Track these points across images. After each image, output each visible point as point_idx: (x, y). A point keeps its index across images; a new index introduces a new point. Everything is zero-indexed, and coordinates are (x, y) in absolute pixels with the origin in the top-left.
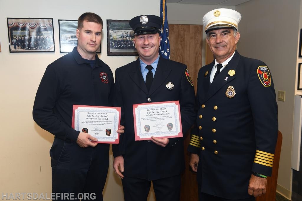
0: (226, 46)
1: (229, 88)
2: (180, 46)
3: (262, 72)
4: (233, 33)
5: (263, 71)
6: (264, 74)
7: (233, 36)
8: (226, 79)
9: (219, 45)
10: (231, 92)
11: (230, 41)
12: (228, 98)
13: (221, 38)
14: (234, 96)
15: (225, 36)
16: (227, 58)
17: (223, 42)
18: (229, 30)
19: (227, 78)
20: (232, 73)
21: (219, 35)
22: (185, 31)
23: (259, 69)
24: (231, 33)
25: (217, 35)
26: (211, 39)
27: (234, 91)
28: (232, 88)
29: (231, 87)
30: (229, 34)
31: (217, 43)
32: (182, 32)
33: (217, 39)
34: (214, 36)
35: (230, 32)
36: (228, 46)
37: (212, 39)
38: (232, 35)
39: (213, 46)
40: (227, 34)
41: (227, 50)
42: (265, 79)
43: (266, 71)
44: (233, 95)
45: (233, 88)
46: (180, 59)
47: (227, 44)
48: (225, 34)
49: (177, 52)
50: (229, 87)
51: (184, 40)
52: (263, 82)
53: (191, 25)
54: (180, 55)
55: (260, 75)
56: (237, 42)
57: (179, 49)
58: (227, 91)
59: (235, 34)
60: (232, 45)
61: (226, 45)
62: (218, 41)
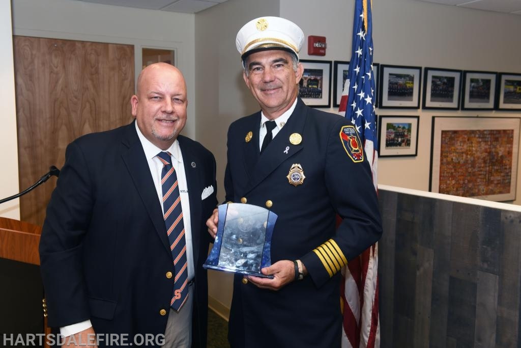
0: (281, 87)
1: (294, 168)
2: (89, 83)
3: (348, 137)
4: (293, 65)
5: (349, 135)
6: (351, 140)
7: (293, 70)
8: (286, 151)
9: (269, 85)
10: (296, 174)
11: (287, 79)
12: (292, 185)
13: (273, 72)
14: (302, 181)
15: (279, 69)
16: (284, 110)
17: (276, 79)
18: (285, 59)
19: (287, 149)
20: (296, 139)
21: (267, 67)
22: (98, 56)
23: (343, 131)
24: (289, 65)
25: (264, 68)
26: (253, 75)
27: (302, 173)
28: (298, 167)
29: (296, 165)
30: (285, 65)
31: (266, 82)
32: (93, 57)
33: (264, 74)
34: (258, 69)
35: (286, 62)
36: (285, 88)
37: (256, 74)
38: (291, 66)
39: (258, 88)
40: (283, 65)
41: (284, 95)
42: (354, 149)
43: (354, 134)
44: (301, 179)
45: (301, 167)
46: (91, 107)
47: (283, 83)
48: (279, 66)
49: (83, 95)
50: (293, 166)
51: (97, 72)
52: (352, 155)
53: (110, 45)
54: (91, 101)
55: (346, 143)
56: (299, 80)
57: (88, 88)
58: (290, 173)
59: (295, 66)
60: (292, 85)
61: (282, 85)
62: (268, 79)
